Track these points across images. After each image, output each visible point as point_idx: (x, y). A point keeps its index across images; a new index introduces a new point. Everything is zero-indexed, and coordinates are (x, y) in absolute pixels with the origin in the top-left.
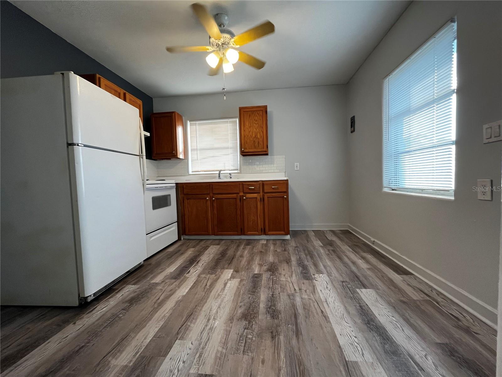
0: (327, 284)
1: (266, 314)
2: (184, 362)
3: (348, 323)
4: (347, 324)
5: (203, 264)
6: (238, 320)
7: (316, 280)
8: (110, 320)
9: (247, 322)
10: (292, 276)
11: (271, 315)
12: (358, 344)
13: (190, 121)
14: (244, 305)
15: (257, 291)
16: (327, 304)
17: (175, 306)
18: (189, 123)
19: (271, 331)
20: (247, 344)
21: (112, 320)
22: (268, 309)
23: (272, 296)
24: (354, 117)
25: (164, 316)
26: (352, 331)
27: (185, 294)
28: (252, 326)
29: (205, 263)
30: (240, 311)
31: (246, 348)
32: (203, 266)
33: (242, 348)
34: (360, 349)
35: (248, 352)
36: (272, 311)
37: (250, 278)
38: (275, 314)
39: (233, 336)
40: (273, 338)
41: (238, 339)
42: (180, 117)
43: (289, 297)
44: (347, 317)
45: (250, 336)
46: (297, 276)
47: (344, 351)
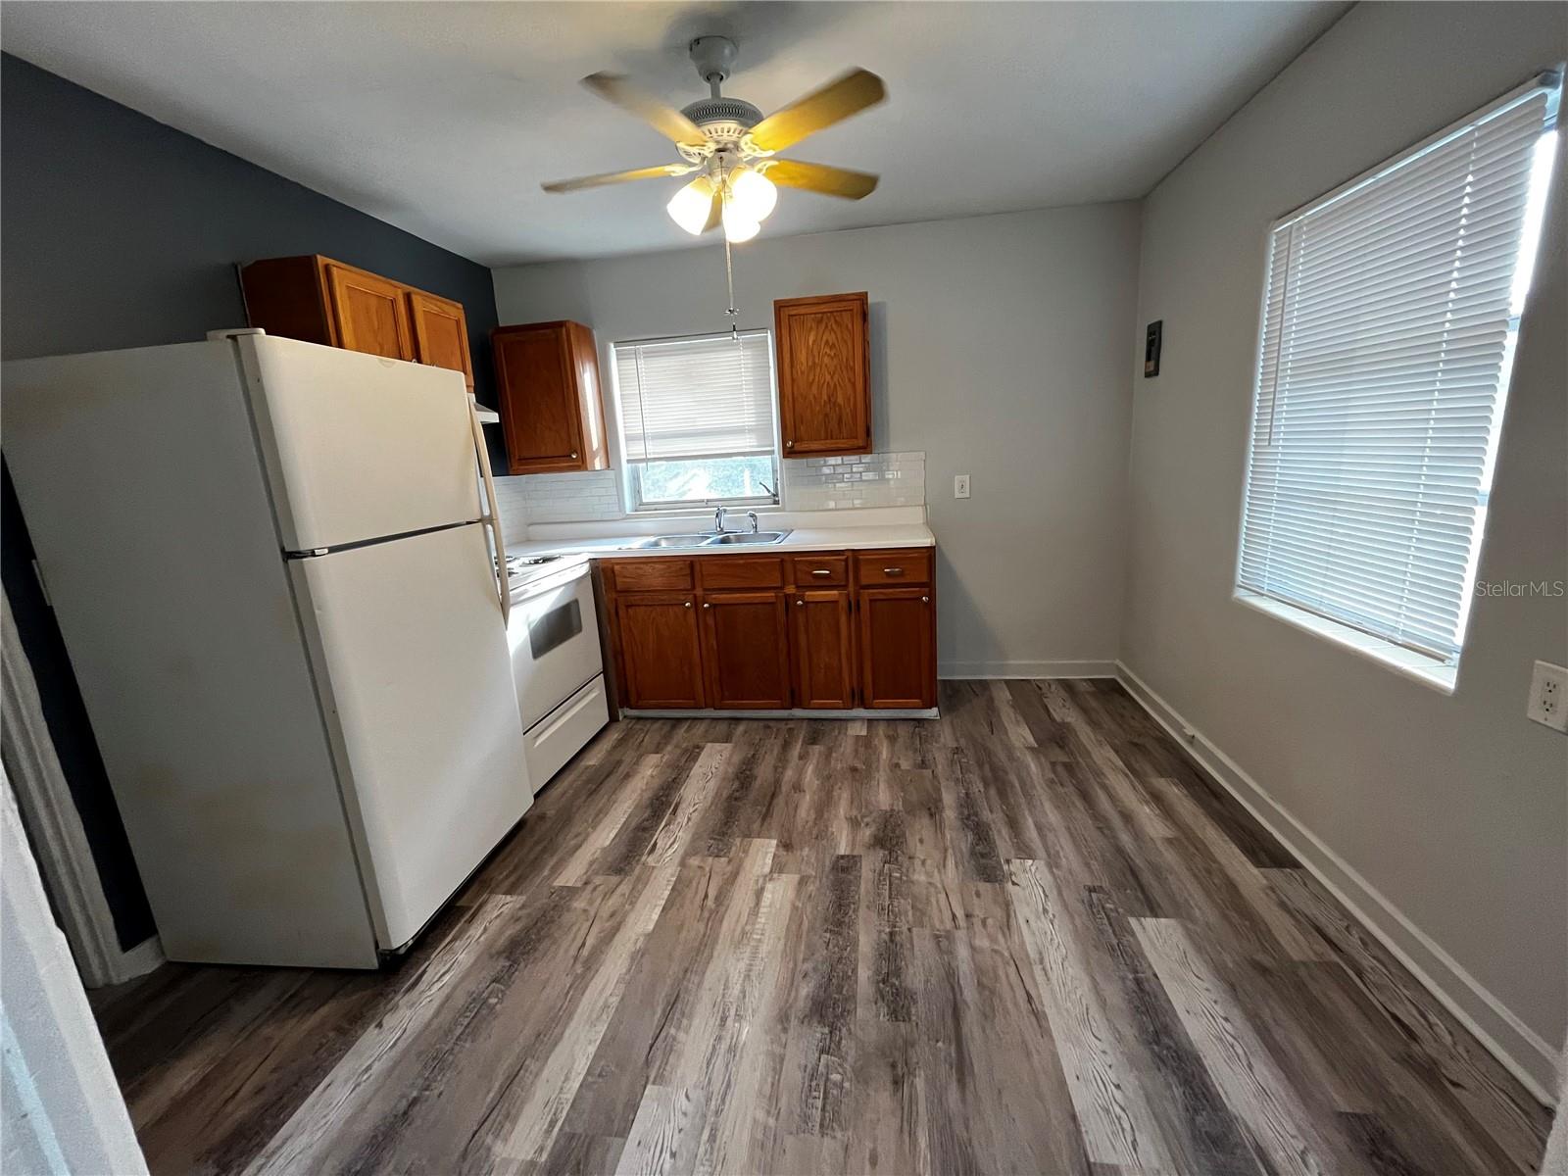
0: (1046, 896)
1: (876, 1003)
2: (673, 1155)
3: (1100, 1040)
4: (1097, 1042)
5: (689, 819)
6: (803, 1023)
7: (1014, 883)
8: (468, 1014)
9: (826, 1030)
10: (944, 866)
11: (889, 1007)
12: (1124, 1110)
13: (617, 344)
14: (815, 969)
15: (847, 920)
16: (1044, 969)
17: (629, 970)
18: (613, 350)
19: (891, 1060)
20: (830, 1100)
21: (473, 1014)
22: (881, 985)
23: (892, 941)
24: (1160, 323)
25: (606, 1006)
26: (1110, 1066)
27: (651, 927)
28: (839, 1042)
29: (696, 814)
30: (805, 990)
31: (827, 1114)
32: (690, 823)
33: (817, 1114)
34: (1127, 1126)
35: (833, 1129)
36: (892, 993)
37: (827, 869)
38: (901, 1004)
39: (793, 1075)
40: (897, 1083)
41: (806, 1085)
42: (586, 334)
43: (938, 943)
44: (1097, 1016)
45: (836, 1077)
46: (961, 867)
47: (1086, 1132)
